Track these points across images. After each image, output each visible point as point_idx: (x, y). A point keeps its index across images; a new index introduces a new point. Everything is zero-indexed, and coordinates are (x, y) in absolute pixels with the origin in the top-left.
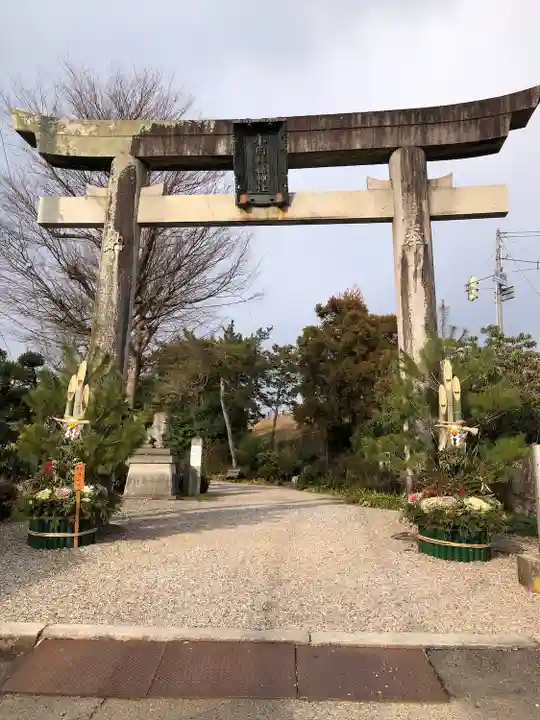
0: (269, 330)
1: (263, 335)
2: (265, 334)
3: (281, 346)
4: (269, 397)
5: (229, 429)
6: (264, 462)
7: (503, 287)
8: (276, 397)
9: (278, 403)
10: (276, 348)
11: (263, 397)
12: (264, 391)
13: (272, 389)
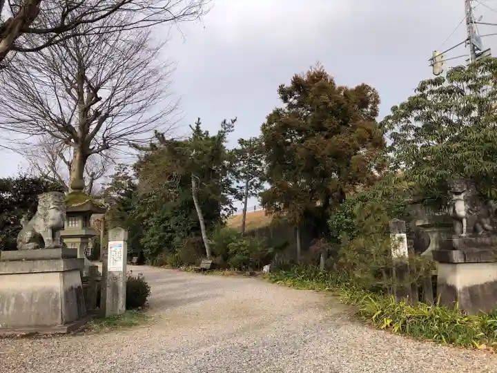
0: (234, 121)
1: (227, 126)
2: (229, 126)
3: (247, 138)
4: (239, 191)
5: (201, 222)
6: (235, 252)
7: (477, 52)
8: (244, 191)
9: (247, 195)
10: (241, 142)
11: (234, 192)
12: (234, 186)
13: (242, 183)
